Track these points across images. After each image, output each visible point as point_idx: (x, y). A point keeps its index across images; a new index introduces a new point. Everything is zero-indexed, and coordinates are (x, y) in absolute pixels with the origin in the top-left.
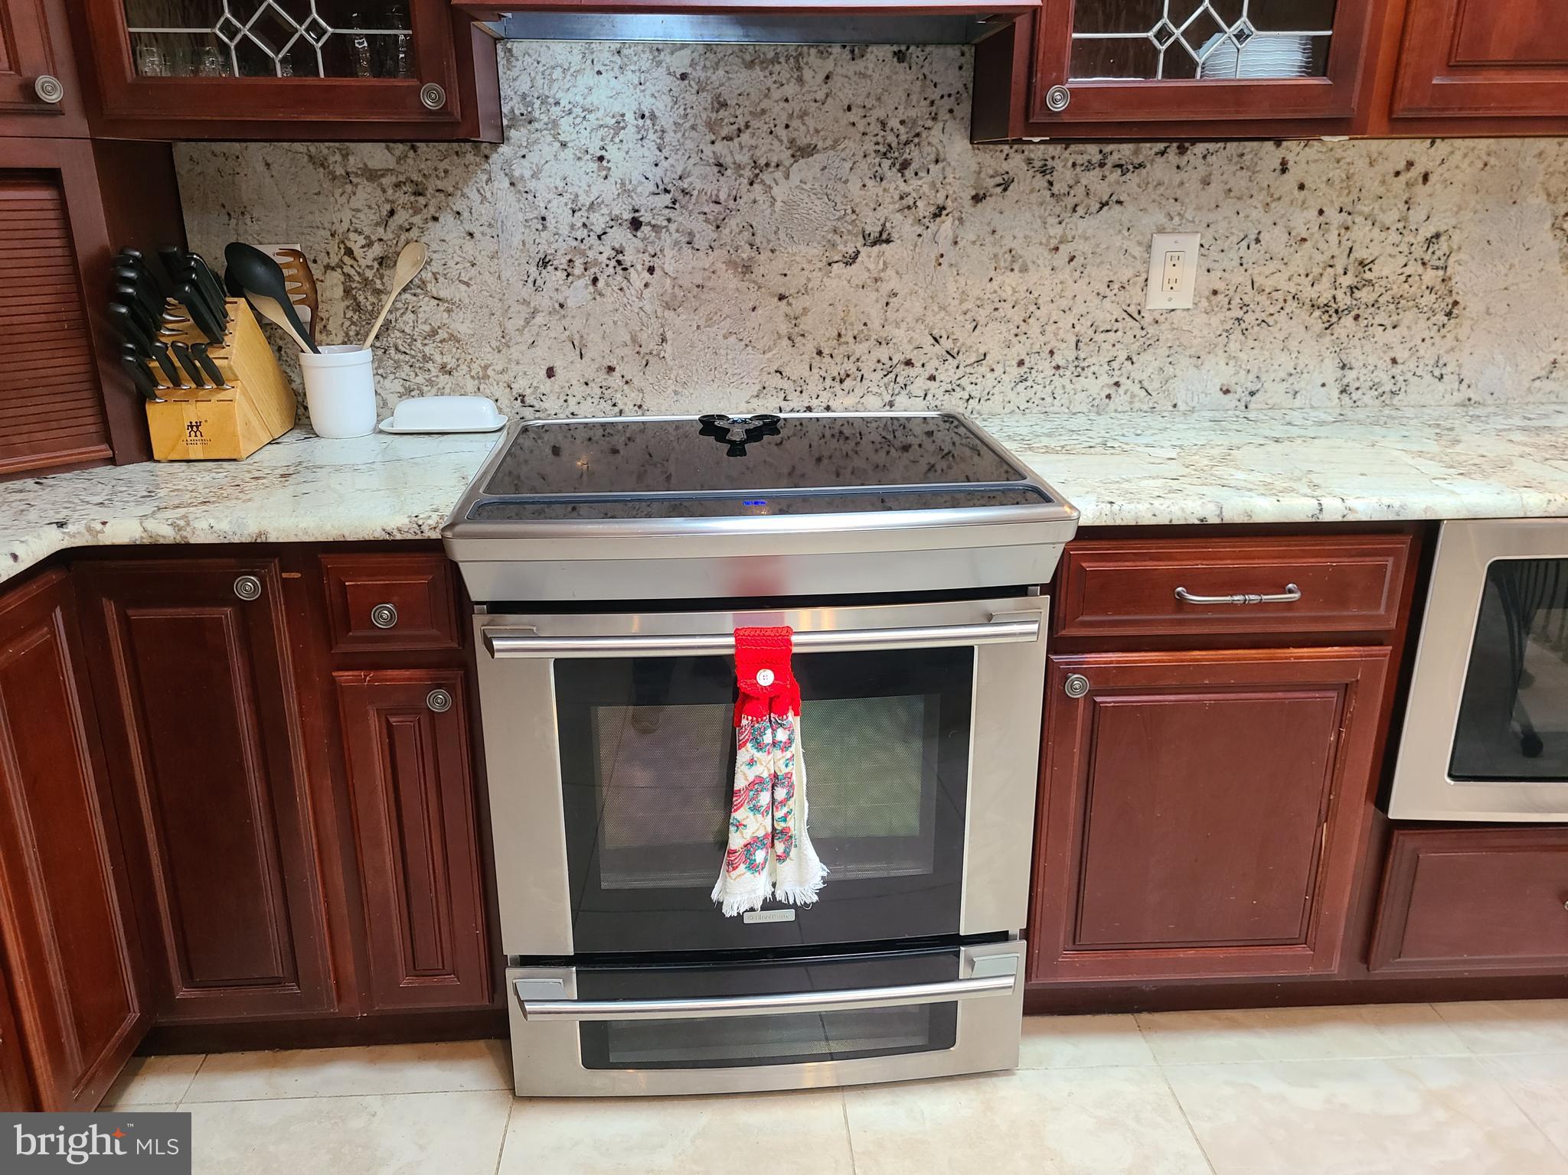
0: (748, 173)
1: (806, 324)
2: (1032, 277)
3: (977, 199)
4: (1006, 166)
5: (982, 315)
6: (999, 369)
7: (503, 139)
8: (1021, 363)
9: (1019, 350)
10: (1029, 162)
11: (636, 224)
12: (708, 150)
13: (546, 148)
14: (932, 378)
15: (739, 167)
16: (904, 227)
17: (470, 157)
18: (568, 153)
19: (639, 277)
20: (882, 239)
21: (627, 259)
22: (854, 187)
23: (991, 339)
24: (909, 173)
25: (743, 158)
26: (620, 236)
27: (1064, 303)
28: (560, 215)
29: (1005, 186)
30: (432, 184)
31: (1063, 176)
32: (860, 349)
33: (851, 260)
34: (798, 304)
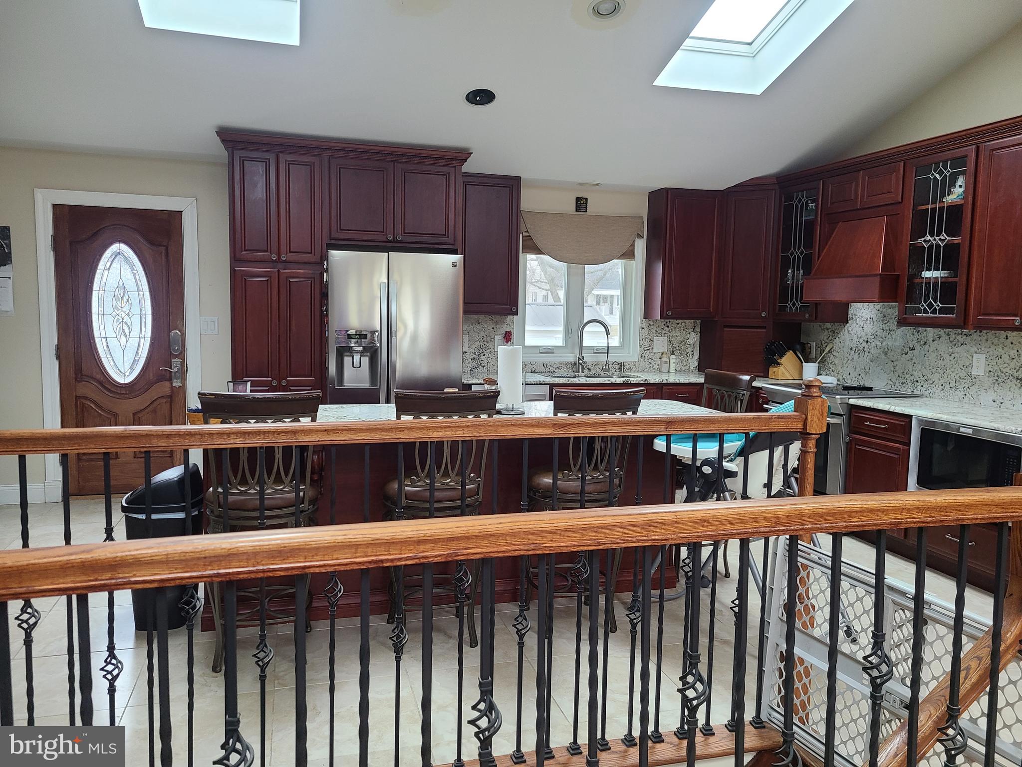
0: (888, 332)
1: (897, 368)
2: (945, 362)
3: (933, 341)
4: (940, 333)
5: (934, 371)
6: (937, 386)
7: (848, 323)
8: (942, 385)
9: (942, 382)
10: (945, 332)
11: (867, 342)
12: (881, 326)
13: (855, 325)
14: (922, 386)
15: (887, 330)
16: (918, 347)
17: (842, 326)
18: (858, 326)
19: (867, 354)
20: (913, 349)
21: (865, 349)
22: (908, 336)
23: (936, 377)
24: (919, 334)
25: (888, 328)
26: (864, 344)
27: (953, 370)
28: (855, 339)
29: (940, 338)
30: (836, 331)
31: (953, 336)
32: (907, 376)
33: (906, 354)
34: (896, 363)
